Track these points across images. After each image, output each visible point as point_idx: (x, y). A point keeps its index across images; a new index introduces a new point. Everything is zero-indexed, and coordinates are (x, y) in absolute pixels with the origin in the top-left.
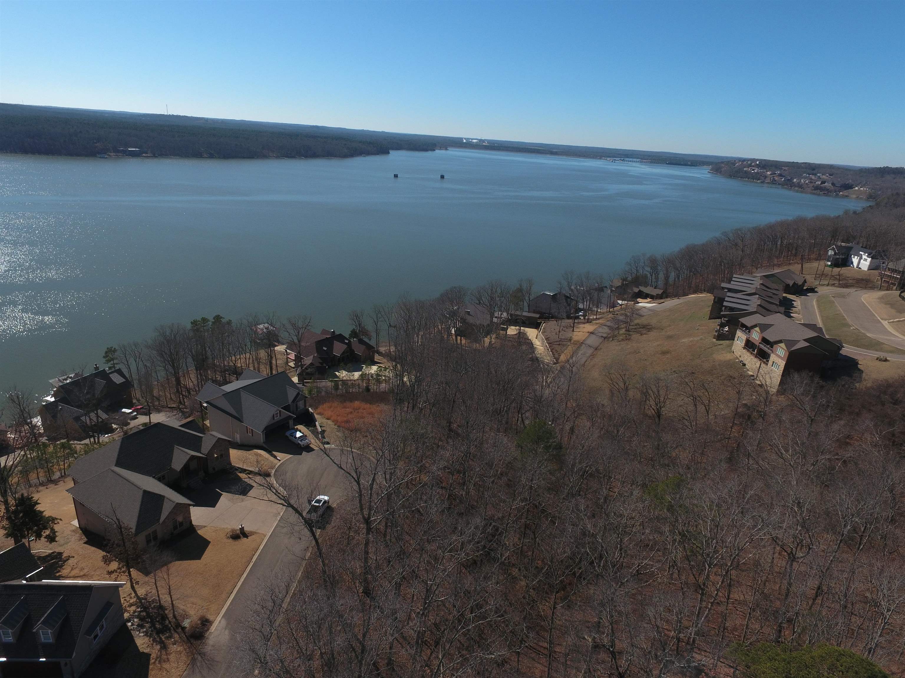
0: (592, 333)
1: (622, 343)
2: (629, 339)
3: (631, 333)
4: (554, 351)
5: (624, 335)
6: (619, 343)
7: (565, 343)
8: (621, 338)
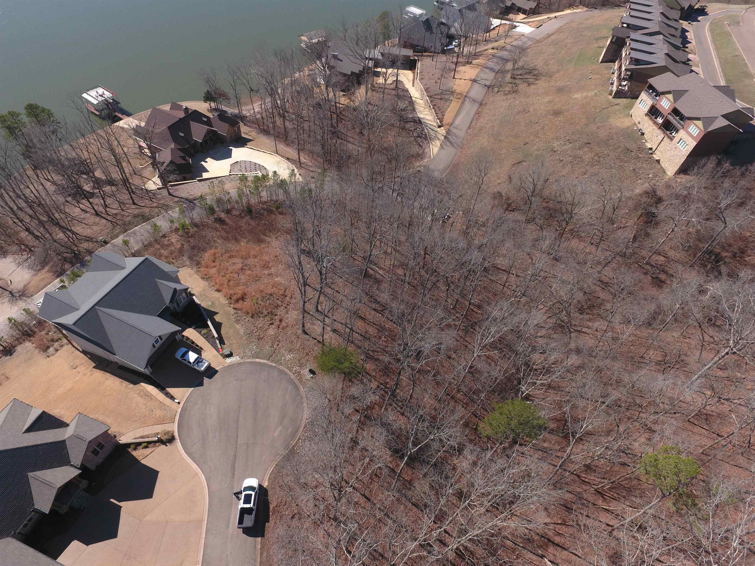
0: (474, 81)
1: (509, 96)
2: (516, 92)
3: (517, 81)
4: (436, 107)
5: (510, 85)
6: (505, 97)
7: (446, 97)
8: (507, 89)
